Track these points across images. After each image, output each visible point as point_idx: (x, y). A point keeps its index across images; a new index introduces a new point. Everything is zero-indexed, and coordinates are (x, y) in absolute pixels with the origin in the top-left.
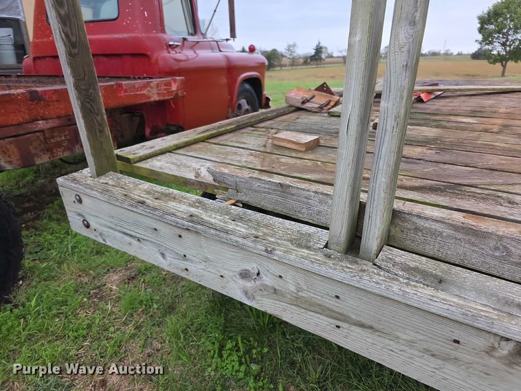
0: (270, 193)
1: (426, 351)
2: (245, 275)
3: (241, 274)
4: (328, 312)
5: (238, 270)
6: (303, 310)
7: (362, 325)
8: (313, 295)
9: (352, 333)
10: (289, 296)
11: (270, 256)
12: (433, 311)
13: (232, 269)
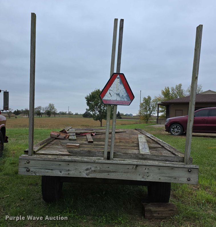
1: (124, 172)
2: (87, 170)
4: (107, 172)
5: (85, 169)
7: (113, 172)
8: (103, 169)
9: (112, 174)
10: (98, 171)
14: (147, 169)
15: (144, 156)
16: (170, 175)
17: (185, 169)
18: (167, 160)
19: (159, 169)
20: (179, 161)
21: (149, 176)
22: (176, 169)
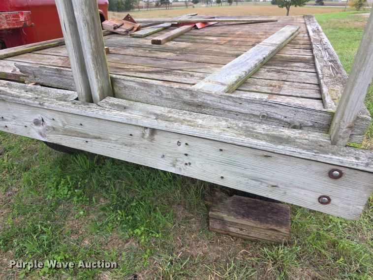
0: (53, 76)
1: (123, 144)
2: (37, 123)
3: (34, 123)
4: (80, 135)
5: (32, 120)
6: (70, 137)
7: (96, 138)
8: (71, 127)
9: (94, 144)
10: (61, 130)
11: (42, 107)
12: (116, 120)
13: (29, 120)
14: (183, 144)
15: (195, 97)
16: (258, 175)
17: (316, 167)
18: (267, 117)
19: (221, 150)
20: (310, 124)
21: (190, 164)
22: (281, 160)
